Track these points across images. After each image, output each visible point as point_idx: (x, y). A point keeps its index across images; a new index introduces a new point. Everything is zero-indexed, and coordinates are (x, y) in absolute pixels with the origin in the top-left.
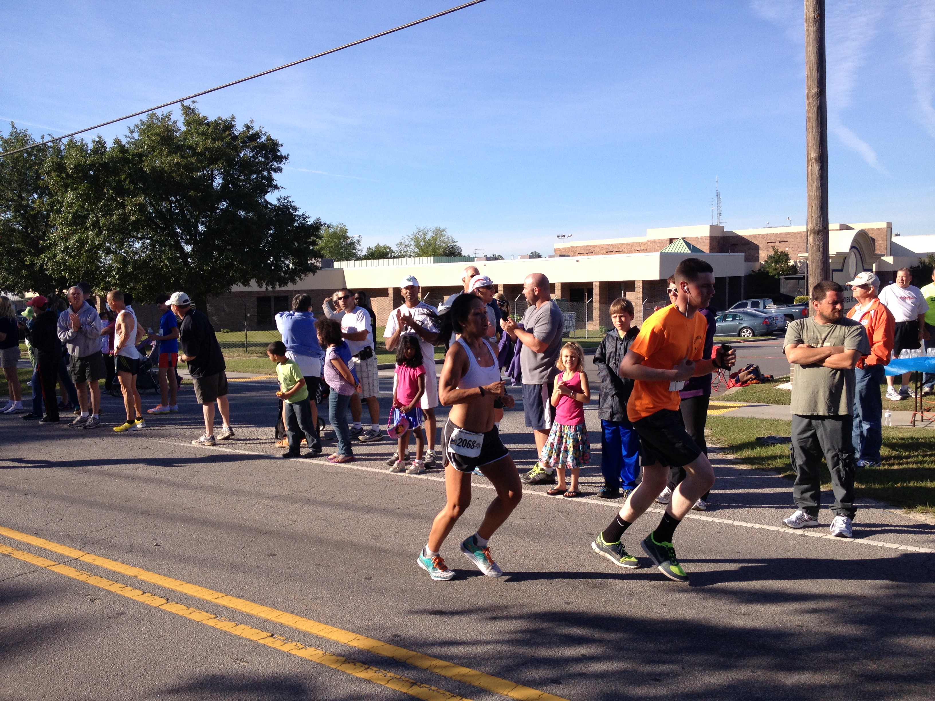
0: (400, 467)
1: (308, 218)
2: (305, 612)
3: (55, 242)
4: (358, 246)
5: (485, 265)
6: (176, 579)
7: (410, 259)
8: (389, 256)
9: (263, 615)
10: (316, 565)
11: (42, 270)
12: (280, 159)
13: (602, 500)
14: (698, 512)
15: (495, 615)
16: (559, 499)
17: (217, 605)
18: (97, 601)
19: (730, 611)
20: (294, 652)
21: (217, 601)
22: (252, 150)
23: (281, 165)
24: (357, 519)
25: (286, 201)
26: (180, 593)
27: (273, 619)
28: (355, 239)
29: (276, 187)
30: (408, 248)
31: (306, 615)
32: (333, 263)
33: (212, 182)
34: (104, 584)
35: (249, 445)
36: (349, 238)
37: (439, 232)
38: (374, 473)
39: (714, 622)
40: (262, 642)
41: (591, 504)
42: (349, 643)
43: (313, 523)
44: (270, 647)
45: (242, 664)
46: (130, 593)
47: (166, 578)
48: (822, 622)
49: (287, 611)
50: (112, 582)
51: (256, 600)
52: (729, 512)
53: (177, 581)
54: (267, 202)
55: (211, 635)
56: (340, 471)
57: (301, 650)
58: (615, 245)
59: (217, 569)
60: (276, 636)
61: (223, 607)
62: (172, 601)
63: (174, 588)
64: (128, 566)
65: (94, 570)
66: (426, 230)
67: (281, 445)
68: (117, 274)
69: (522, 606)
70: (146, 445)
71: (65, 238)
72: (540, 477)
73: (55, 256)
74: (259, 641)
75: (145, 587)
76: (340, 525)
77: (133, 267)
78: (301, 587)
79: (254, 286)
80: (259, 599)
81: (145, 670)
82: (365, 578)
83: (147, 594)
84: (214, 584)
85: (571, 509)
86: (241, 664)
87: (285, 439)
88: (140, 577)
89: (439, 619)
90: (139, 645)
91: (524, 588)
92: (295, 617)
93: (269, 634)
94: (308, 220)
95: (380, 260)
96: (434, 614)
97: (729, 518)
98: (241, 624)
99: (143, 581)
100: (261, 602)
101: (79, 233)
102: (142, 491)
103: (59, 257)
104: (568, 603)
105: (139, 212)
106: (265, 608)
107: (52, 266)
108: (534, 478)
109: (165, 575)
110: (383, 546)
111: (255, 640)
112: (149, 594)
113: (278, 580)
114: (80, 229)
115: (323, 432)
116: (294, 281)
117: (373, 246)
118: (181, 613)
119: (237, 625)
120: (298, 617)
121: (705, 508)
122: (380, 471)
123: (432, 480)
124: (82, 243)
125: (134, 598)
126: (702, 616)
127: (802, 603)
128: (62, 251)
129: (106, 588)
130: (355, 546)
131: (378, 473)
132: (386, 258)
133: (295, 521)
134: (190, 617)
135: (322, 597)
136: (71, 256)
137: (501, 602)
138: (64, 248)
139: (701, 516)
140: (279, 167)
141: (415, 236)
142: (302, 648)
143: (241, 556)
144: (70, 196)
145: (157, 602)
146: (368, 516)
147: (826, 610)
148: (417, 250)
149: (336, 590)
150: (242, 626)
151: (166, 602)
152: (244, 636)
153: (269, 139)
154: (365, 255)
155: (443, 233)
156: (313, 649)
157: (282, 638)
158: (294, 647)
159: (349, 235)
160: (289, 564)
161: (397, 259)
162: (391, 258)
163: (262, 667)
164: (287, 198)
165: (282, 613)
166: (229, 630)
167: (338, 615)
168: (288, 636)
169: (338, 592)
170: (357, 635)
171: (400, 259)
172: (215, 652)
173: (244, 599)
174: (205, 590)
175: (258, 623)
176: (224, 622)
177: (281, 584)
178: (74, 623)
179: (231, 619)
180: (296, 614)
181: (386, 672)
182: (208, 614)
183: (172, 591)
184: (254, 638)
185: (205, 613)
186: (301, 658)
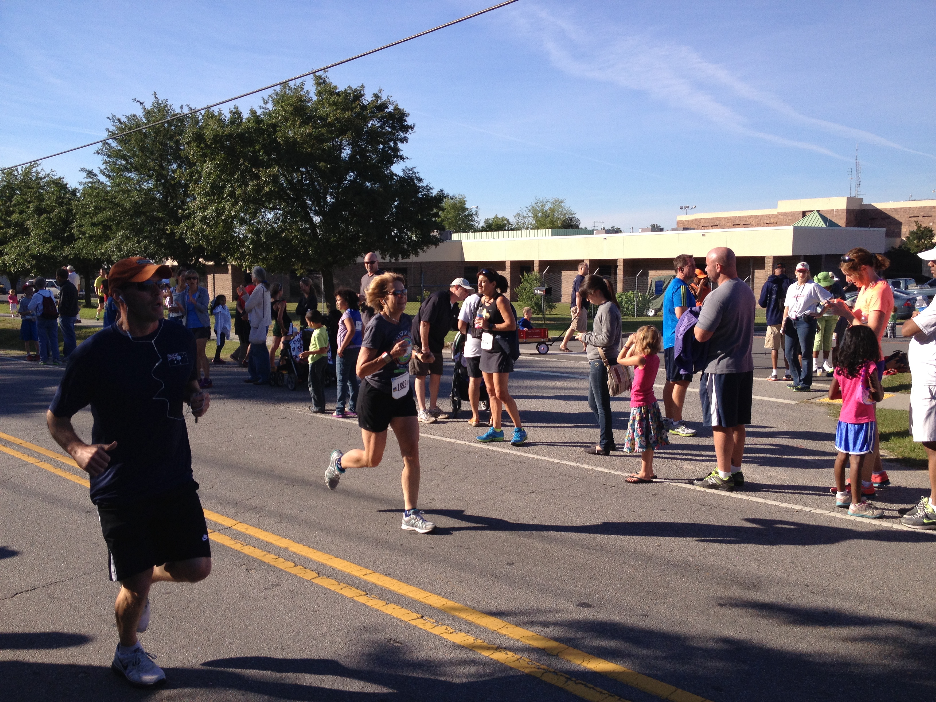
1: (432, 189)
3: (194, 211)
4: (476, 217)
5: (605, 239)
6: (325, 553)
7: (528, 231)
8: (506, 228)
9: (411, 595)
10: (458, 546)
11: (181, 239)
12: (406, 129)
15: (644, 612)
17: (365, 582)
18: (252, 571)
20: (445, 636)
21: (366, 578)
22: (380, 120)
23: (407, 135)
25: (411, 172)
26: (330, 567)
27: (422, 600)
28: (474, 211)
29: (402, 158)
30: (525, 220)
31: (453, 598)
32: (451, 235)
33: (341, 153)
34: (257, 553)
36: (467, 209)
37: (558, 203)
38: (506, 454)
40: (413, 623)
42: (499, 631)
43: (450, 503)
44: (421, 629)
45: (397, 644)
46: (282, 564)
47: (315, 551)
49: (434, 593)
50: (265, 553)
51: (403, 579)
53: (326, 555)
54: (392, 173)
55: (363, 612)
56: (471, 450)
57: (451, 635)
58: (743, 217)
59: (363, 545)
60: (424, 618)
61: (372, 584)
62: (323, 575)
63: (323, 562)
64: (278, 537)
65: (247, 540)
66: (545, 201)
68: (251, 244)
70: (284, 415)
71: (203, 208)
73: (193, 226)
74: (410, 622)
75: (297, 560)
77: (266, 238)
78: (445, 568)
80: (406, 578)
81: (304, 644)
82: (507, 564)
83: (299, 567)
84: (362, 560)
86: (395, 644)
88: (291, 549)
89: (586, 612)
90: (296, 619)
92: (442, 599)
93: (419, 616)
94: (432, 191)
95: (497, 232)
96: (581, 607)
98: (391, 602)
99: (294, 553)
100: (408, 581)
101: (216, 203)
102: (285, 462)
103: (197, 226)
105: (273, 183)
106: (412, 588)
107: (191, 235)
109: (314, 548)
111: (406, 620)
112: (302, 567)
113: (422, 559)
114: (217, 199)
116: (416, 254)
117: (491, 217)
118: (332, 588)
119: (387, 604)
120: (446, 600)
123: (564, 464)
124: (219, 213)
125: (287, 570)
128: (200, 221)
129: (260, 558)
132: (504, 230)
133: (433, 500)
134: (341, 592)
135: (467, 580)
136: (208, 225)
137: (650, 598)
138: (202, 218)
140: (404, 137)
141: (533, 207)
142: (452, 632)
143: (384, 533)
144: (208, 167)
145: (310, 575)
148: (534, 222)
149: (480, 574)
150: (392, 606)
151: (317, 575)
152: (395, 616)
154: (483, 227)
155: (562, 204)
156: (463, 634)
157: (431, 620)
158: (444, 631)
159: (467, 206)
160: (431, 544)
161: (515, 231)
162: (508, 230)
163: (415, 649)
164: (412, 169)
165: (430, 594)
166: (380, 609)
167: (484, 600)
168: (438, 619)
169: (481, 576)
170: (506, 623)
171: (518, 231)
172: (369, 630)
173: (391, 577)
174: (353, 565)
175: (407, 603)
176: (375, 600)
177: (425, 564)
178: (233, 592)
179: (381, 597)
180: (443, 597)
181: (539, 664)
182: (359, 591)
183: (322, 564)
184: (405, 618)
185: (356, 590)
186: (453, 642)
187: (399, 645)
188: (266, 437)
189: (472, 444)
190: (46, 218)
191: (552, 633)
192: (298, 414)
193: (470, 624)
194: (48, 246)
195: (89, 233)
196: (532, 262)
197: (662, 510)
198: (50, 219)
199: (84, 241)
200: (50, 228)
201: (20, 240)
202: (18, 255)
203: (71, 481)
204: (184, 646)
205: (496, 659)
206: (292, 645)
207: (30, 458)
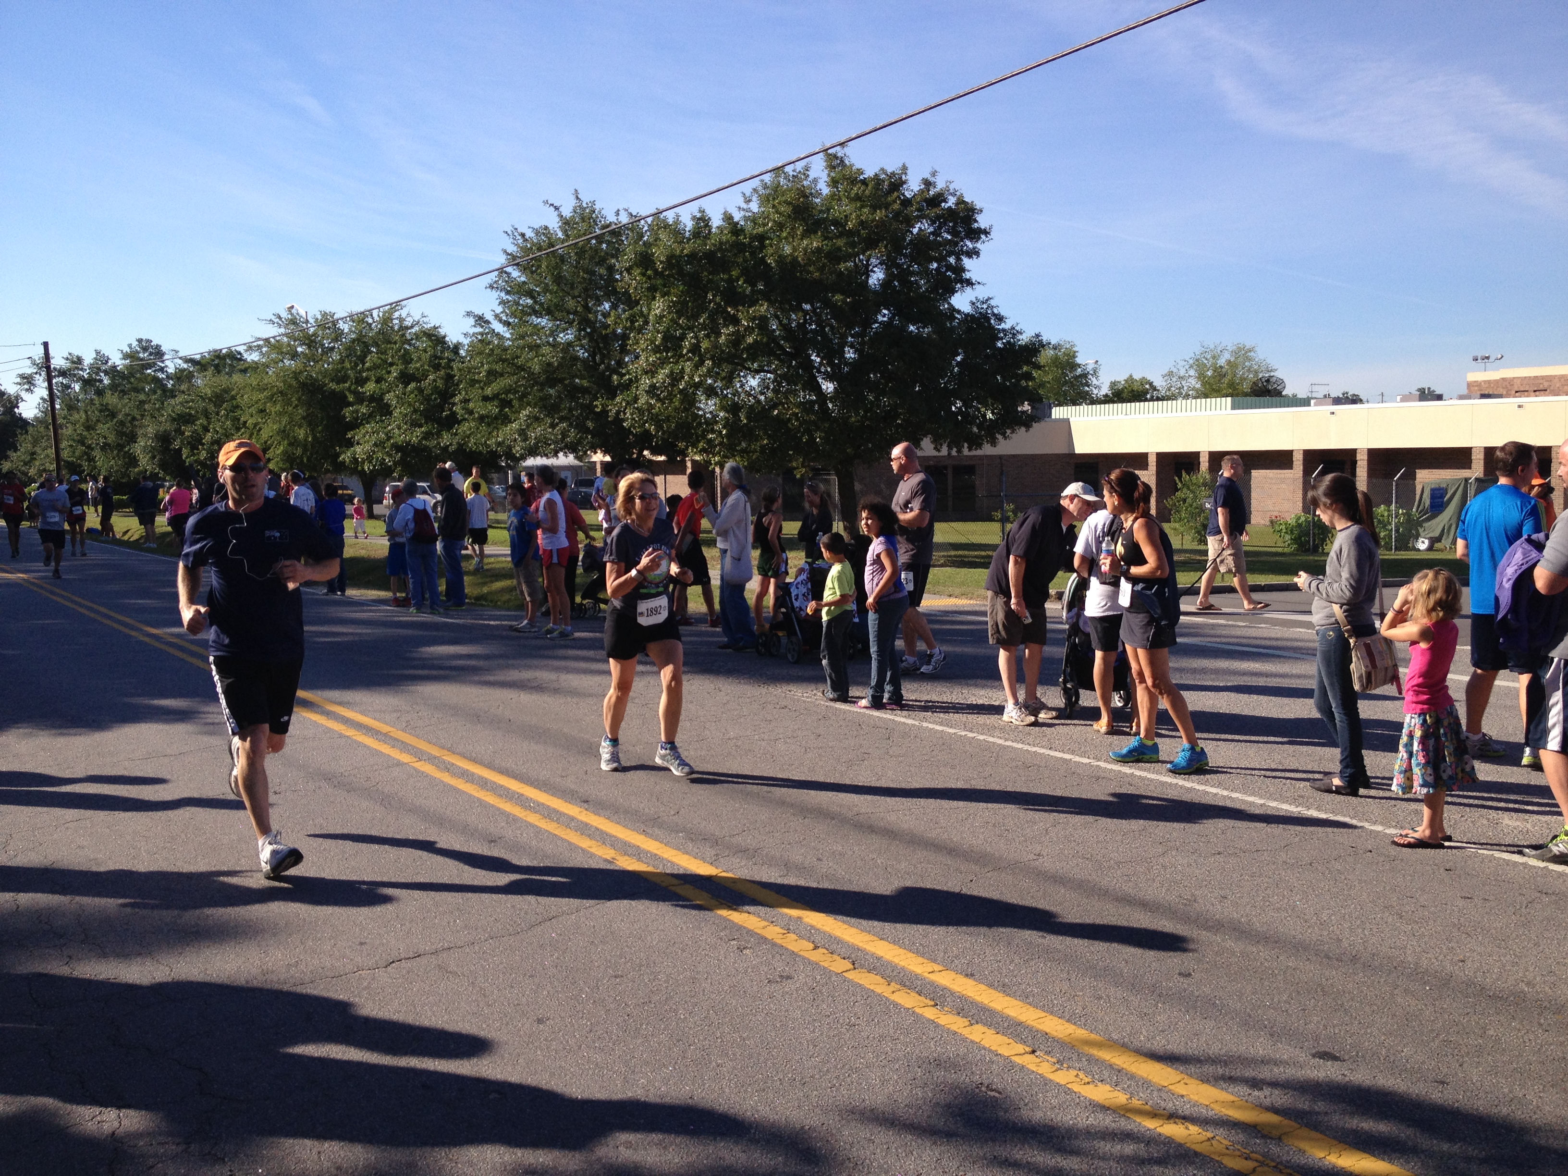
1: (1021, 333)
2: (1082, 1019)
3: (636, 377)
4: (1094, 380)
5: (1331, 413)
6: (862, 931)
7: (1189, 401)
8: (1148, 396)
9: (1011, 1013)
10: (1088, 937)
11: (618, 421)
12: (978, 234)
17: (932, 984)
18: (747, 951)
20: (1076, 1088)
21: (932, 977)
22: (933, 222)
23: (979, 245)
24: (1148, 864)
25: (985, 306)
26: (873, 955)
27: (1030, 1022)
28: (1090, 368)
29: (969, 283)
30: (1183, 383)
31: (1085, 1025)
32: (1051, 409)
33: (868, 277)
34: (753, 924)
36: (1079, 366)
37: (1243, 353)
40: (1018, 1060)
42: (1171, 1087)
43: (1071, 863)
44: (1033, 1072)
45: (993, 1094)
46: (793, 944)
47: (846, 926)
49: (1052, 1013)
50: (766, 924)
51: (996, 984)
53: (864, 934)
54: (953, 309)
55: (932, 1034)
56: (1103, 775)
57: (1087, 1086)
59: (924, 922)
60: (1037, 1054)
61: (945, 988)
62: (862, 966)
63: (861, 945)
64: (785, 900)
66: (1219, 349)
68: (724, 427)
70: (784, 703)
71: (651, 372)
73: (636, 399)
74: (1013, 1058)
75: (818, 938)
76: (1118, 872)
77: (747, 418)
78: (1069, 973)
80: (1001, 983)
82: (1180, 974)
83: (822, 950)
84: (923, 947)
86: (989, 1093)
88: (807, 920)
90: (822, 1034)
92: (1067, 1025)
93: (1028, 1049)
94: (1020, 337)
95: (1133, 404)
96: (1320, 1058)
98: (977, 1023)
99: (812, 927)
100: (1005, 989)
101: (672, 362)
103: (642, 401)
105: (759, 329)
106: (1013, 1001)
107: (632, 414)
109: (844, 922)
111: (1006, 1055)
112: (826, 951)
113: (1028, 955)
114: (672, 357)
116: (994, 443)
117: (1121, 377)
118: (878, 990)
119: (971, 1025)
120: (1074, 1027)
124: (675, 378)
125: (801, 953)
128: (646, 391)
129: (759, 932)
132: (1145, 401)
133: (1039, 855)
134: (893, 997)
135: (1108, 996)
136: (659, 400)
138: (650, 386)
140: (974, 248)
141: (1197, 360)
142: (1088, 1083)
144: (659, 306)
145: (840, 965)
146: (1165, 861)
148: (1198, 386)
149: (1130, 987)
150: (979, 1028)
151: (852, 967)
152: (987, 1046)
153: (960, 202)
154: (1106, 396)
155: (1249, 354)
156: (1108, 1087)
157: (1050, 1059)
158: (1074, 1079)
159: (1079, 360)
161: (1165, 402)
162: (1152, 399)
163: (1026, 1105)
164: (986, 300)
165: (1044, 1014)
166: (960, 1031)
167: (1142, 1033)
168: (1061, 1058)
169: (1134, 991)
170: (1183, 1076)
171: (1170, 402)
172: (943, 1065)
173: (975, 980)
174: (911, 955)
175: (1006, 1025)
176: (950, 1016)
177: (1033, 963)
178: (720, 983)
179: (960, 1012)
180: (1068, 1021)
181: (1248, 1152)
182: (922, 998)
183: (859, 949)
184: (1004, 1051)
185: (917, 995)
186: (1090, 1099)
187: (997, 1095)
188: (756, 737)
189: (1102, 764)
190: (417, 388)
191: (1268, 1100)
192: (804, 702)
193: (1119, 1071)
194: (419, 431)
195: (479, 413)
196: (1196, 455)
197: (1465, 898)
198: (420, 390)
199: (473, 424)
200: (421, 403)
201: (377, 423)
202: (375, 445)
203: (464, 792)
204: (647, 1063)
205: (1168, 1135)
206: (817, 1076)
207: (404, 755)
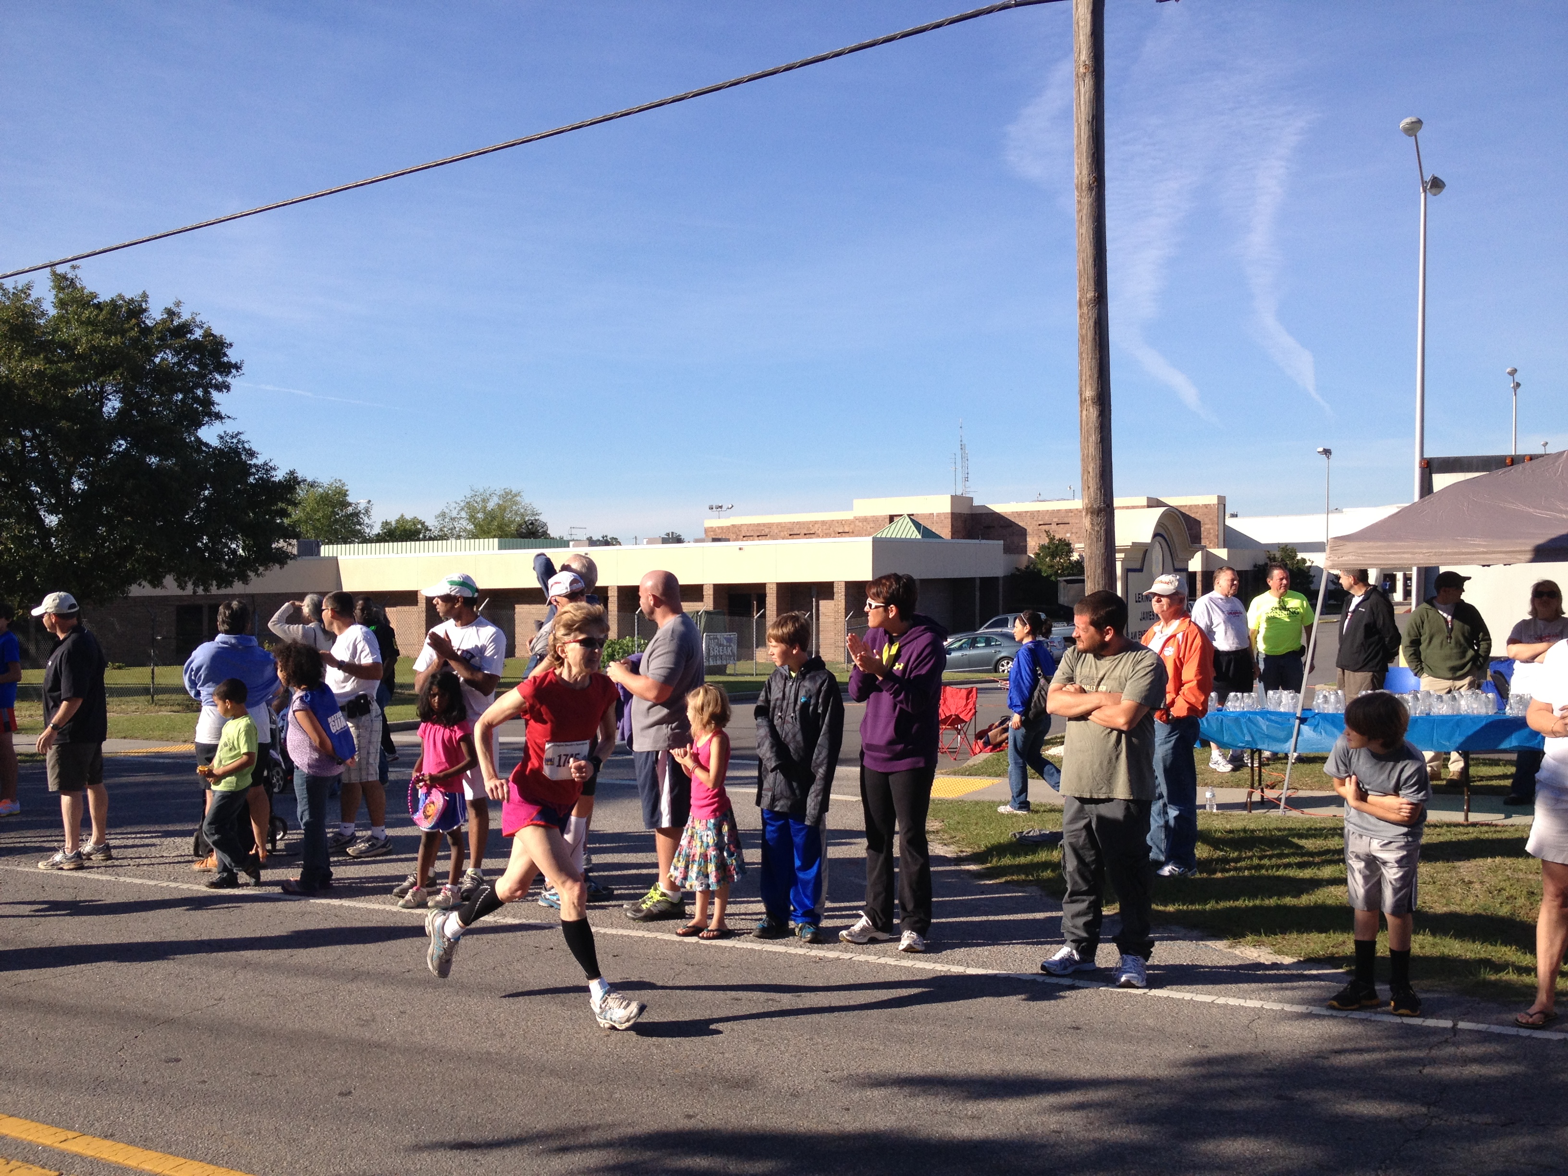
0: (418, 898)
1: (275, 469)
2: (226, 1158)
4: (366, 518)
7: (461, 541)
8: (421, 536)
9: (147, 1167)
12: (228, 368)
13: (761, 942)
14: (912, 955)
15: (564, 1143)
16: (688, 943)
17: (63, 1154)
19: (950, 1113)
21: (63, 1146)
22: (177, 353)
23: (229, 379)
24: (332, 993)
25: (235, 441)
28: (361, 507)
29: (218, 416)
30: (455, 524)
31: (227, 1163)
32: (319, 547)
33: (102, 405)
35: (145, 868)
36: (350, 504)
37: (509, 497)
39: (923, 1133)
41: (741, 949)
43: (253, 1002)
48: (1090, 1124)
49: (193, 1158)
52: (960, 953)
54: (198, 440)
58: (804, 523)
59: (69, 1089)
61: (76, 1155)
66: (488, 493)
67: (202, 867)
69: (612, 1126)
72: (660, 907)
76: (302, 1005)
78: (223, 1113)
79: (170, 586)
80: (144, 1138)
82: (341, 1094)
84: (61, 1116)
85: (707, 959)
87: (211, 856)
89: (465, 1156)
91: (617, 1095)
92: (207, 1167)
94: (274, 473)
95: (406, 544)
96: (457, 1149)
97: (959, 963)
100: (146, 1143)
104: (689, 1117)
106: (152, 1154)
108: (649, 909)
110: (376, 1037)
113: (181, 1103)
115: (283, 842)
116: (245, 580)
117: (393, 519)
120: (213, 1167)
121: (923, 948)
122: (382, 907)
126: (904, 1124)
127: (1062, 1094)
130: (325, 1040)
131: (377, 911)
132: (417, 540)
133: (220, 999)
135: (259, 1130)
137: (577, 1121)
139: (917, 962)
140: (224, 382)
141: (468, 503)
143: (115, 1063)
146: (353, 986)
147: (1097, 1105)
148: (471, 527)
149: (285, 1116)
153: (208, 334)
154: (378, 535)
155: (518, 498)
159: (350, 499)
160: (202, 1074)
161: (436, 542)
162: (424, 539)
164: (237, 435)
165: (184, 1161)
167: (285, 1159)
169: (288, 1119)
171: (441, 542)
173: (114, 1140)
174: (46, 1126)
177: (185, 1110)
180: (210, 1162)
